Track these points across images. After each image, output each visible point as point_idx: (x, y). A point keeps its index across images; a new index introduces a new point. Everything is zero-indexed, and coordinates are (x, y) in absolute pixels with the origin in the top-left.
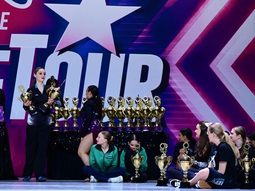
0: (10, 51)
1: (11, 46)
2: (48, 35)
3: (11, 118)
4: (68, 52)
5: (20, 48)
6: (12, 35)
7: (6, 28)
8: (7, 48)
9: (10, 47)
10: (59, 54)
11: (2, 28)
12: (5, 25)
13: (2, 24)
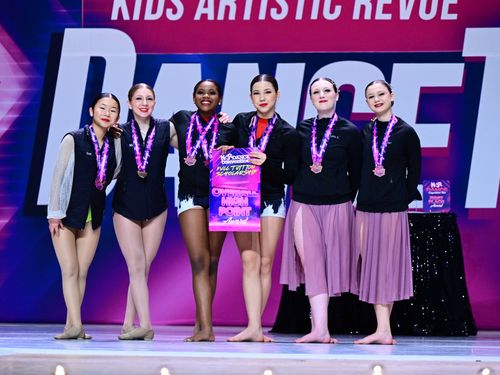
0: (463, 65)
1: (466, 53)
3: (468, 206)
5: (484, 58)
6: (467, 30)
7: (454, 17)
8: (456, 58)
9: (464, 55)
11: (446, 16)
12: (452, 9)
13: (445, 8)
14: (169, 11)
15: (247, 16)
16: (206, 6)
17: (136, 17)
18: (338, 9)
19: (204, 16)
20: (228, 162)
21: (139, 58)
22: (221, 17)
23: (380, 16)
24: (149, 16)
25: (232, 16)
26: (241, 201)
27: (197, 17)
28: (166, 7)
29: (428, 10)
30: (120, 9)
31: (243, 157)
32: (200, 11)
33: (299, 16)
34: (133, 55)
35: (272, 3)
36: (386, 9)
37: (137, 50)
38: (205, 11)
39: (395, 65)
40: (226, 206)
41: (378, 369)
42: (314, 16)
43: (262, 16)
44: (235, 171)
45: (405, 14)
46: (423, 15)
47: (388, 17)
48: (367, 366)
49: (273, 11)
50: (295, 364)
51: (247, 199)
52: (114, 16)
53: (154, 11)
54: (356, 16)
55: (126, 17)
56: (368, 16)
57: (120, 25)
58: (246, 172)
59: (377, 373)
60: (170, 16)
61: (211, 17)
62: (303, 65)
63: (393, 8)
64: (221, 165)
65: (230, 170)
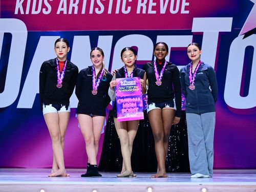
0: (192, 36)
1: (193, 30)
2: (232, 18)
4: (253, 36)
5: (202, 33)
6: (194, 18)
7: (187, 12)
8: (189, 33)
9: (192, 31)
10: (244, 38)
11: (183, 12)
12: (186, 8)
13: (183, 8)
14: (44, 10)
15: (83, 12)
16: (63, 7)
17: (27, 12)
18: (129, 8)
19: (62, 12)
20: (125, 85)
21: (29, 33)
22: (70, 12)
23: (150, 12)
24: (34, 12)
25: (76, 12)
26: (132, 105)
27: (58, 13)
28: (42, 7)
29: (174, 9)
30: (19, 9)
31: (132, 82)
32: (60, 9)
33: (110, 12)
34: (26, 32)
35: (96, 5)
36: (154, 8)
37: (28, 30)
38: (62, 9)
39: (158, 36)
40: (125, 108)
41: (150, 189)
42: (117, 12)
43: (91, 12)
44: (128, 89)
45: (163, 11)
46: (172, 11)
47: (154, 12)
48: (144, 188)
49: (97, 9)
50: (108, 187)
51: (135, 103)
52: (16, 12)
53: (36, 10)
54: (138, 12)
55: (22, 12)
56: (144, 12)
57: (19, 16)
58: (134, 90)
59: (150, 191)
60: (44, 12)
61: (65, 13)
62: (112, 37)
63: (157, 8)
64: (121, 86)
65: (126, 88)
